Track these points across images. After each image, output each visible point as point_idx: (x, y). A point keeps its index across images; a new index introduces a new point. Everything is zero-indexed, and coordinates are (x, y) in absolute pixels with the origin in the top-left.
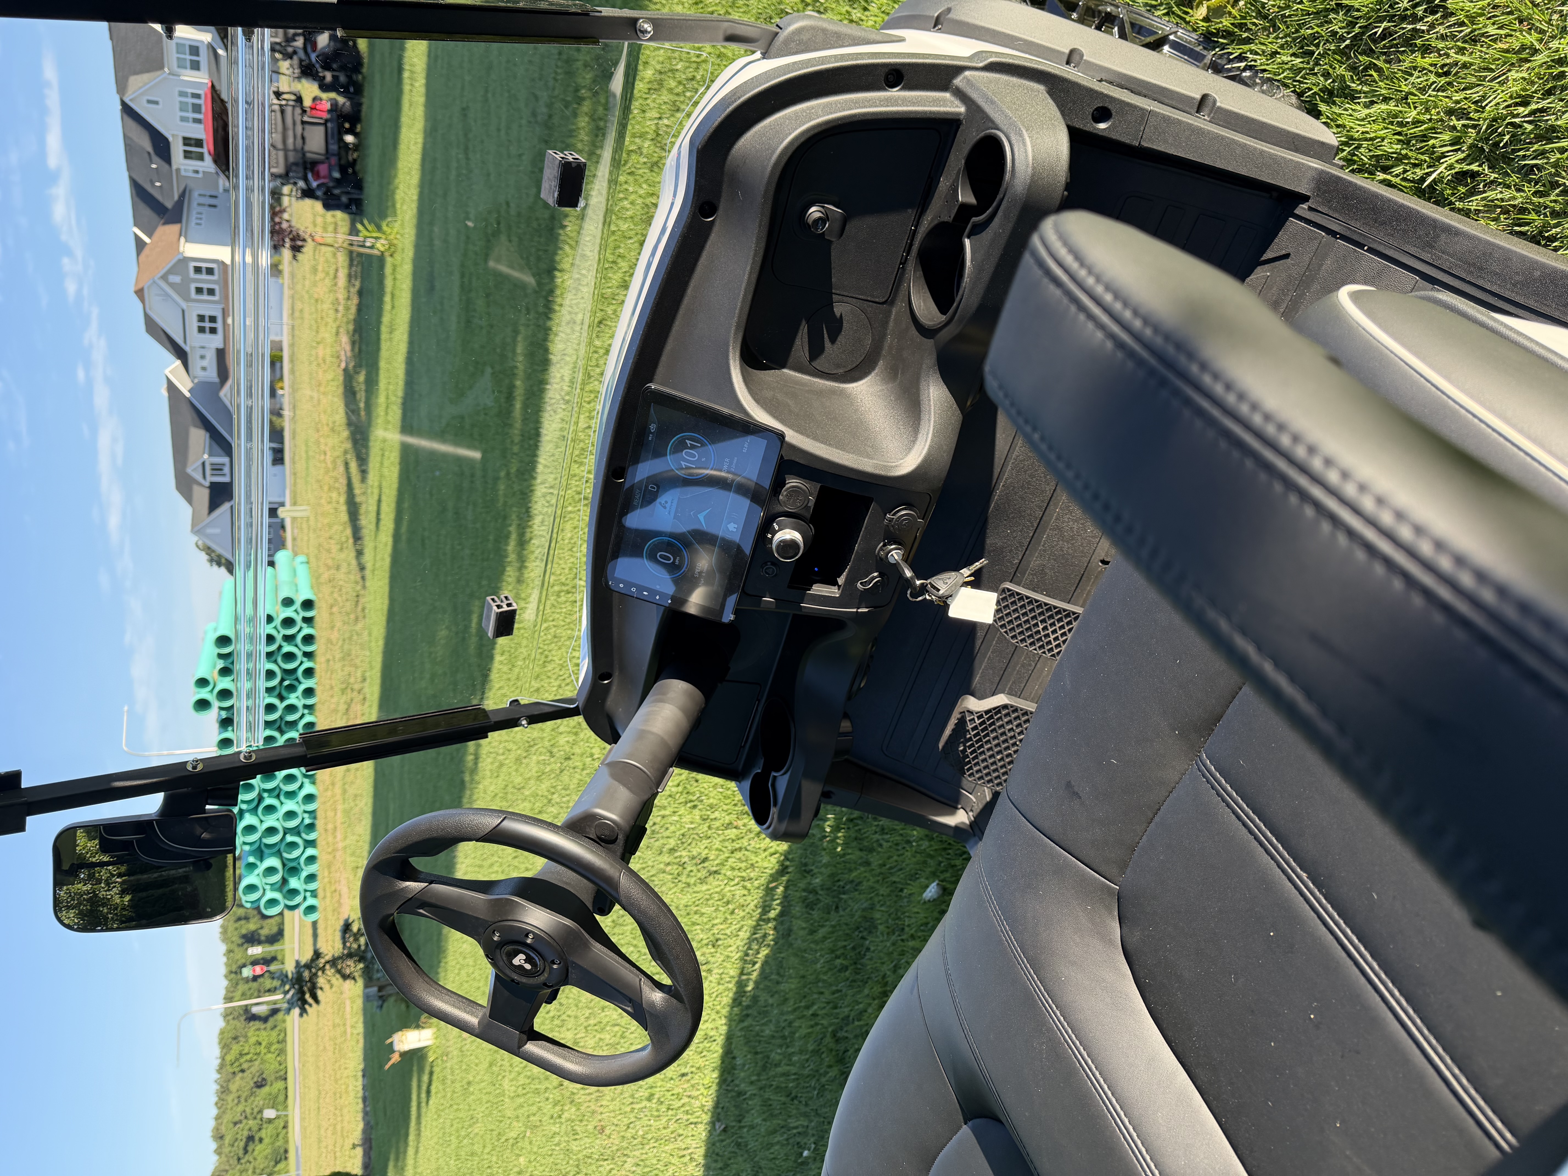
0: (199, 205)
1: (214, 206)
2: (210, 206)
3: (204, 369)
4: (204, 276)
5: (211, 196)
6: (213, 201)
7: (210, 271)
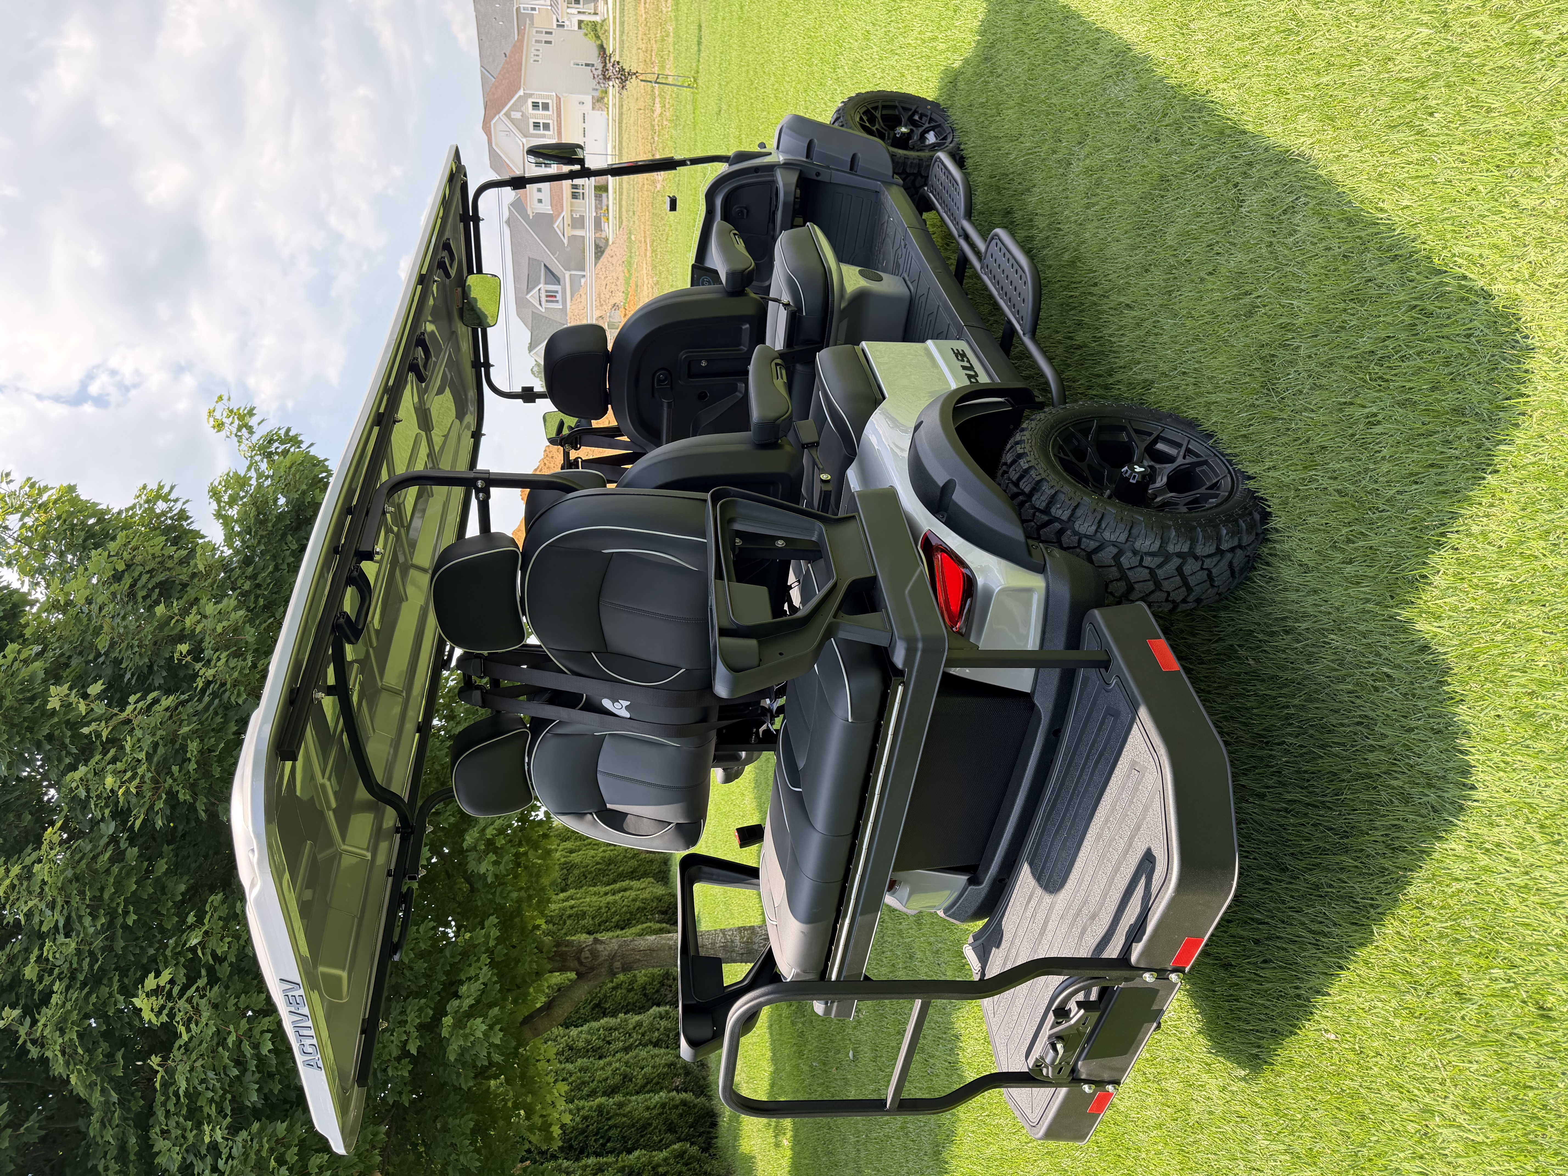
0: (537, 41)
1: (550, 42)
2: (546, 42)
3: (540, 201)
4: (541, 112)
5: (547, 33)
6: (548, 38)
7: (546, 107)
